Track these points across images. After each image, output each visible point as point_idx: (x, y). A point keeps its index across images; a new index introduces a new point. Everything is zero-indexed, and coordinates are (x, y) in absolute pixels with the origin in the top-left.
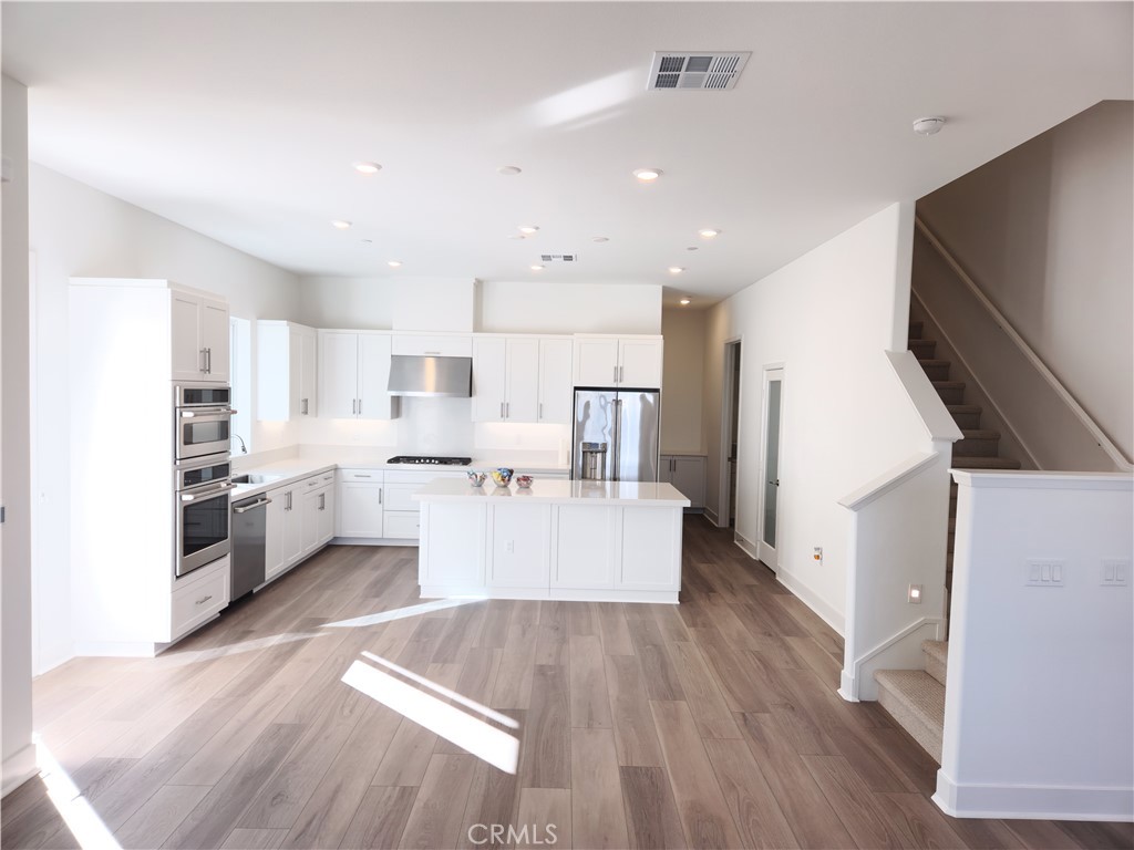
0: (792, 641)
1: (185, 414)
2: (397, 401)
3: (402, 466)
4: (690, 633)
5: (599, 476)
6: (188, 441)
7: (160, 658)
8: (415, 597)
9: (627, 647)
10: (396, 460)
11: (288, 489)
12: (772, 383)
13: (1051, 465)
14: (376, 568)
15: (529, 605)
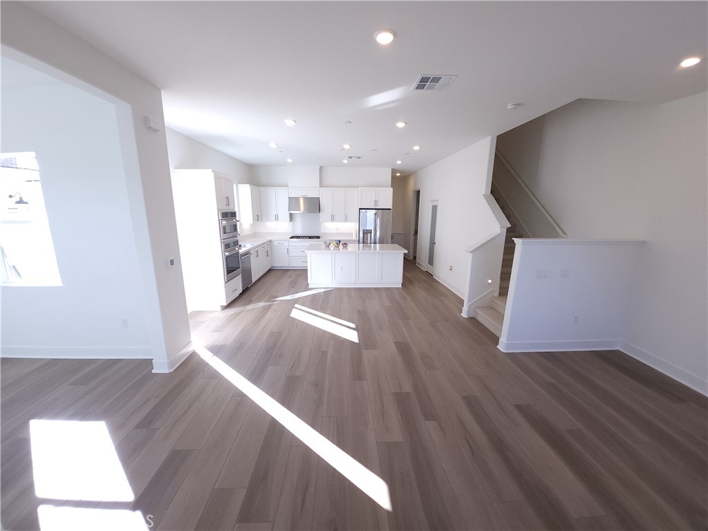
0: (443, 298)
1: (223, 222)
2: (291, 215)
3: (295, 240)
4: (408, 297)
5: (369, 242)
6: (225, 233)
7: (223, 311)
8: (307, 288)
9: (387, 303)
10: (292, 237)
11: (256, 249)
12: (433, 206)
13: (535, 236)
14: (290, 277)
15: (349, 289)
